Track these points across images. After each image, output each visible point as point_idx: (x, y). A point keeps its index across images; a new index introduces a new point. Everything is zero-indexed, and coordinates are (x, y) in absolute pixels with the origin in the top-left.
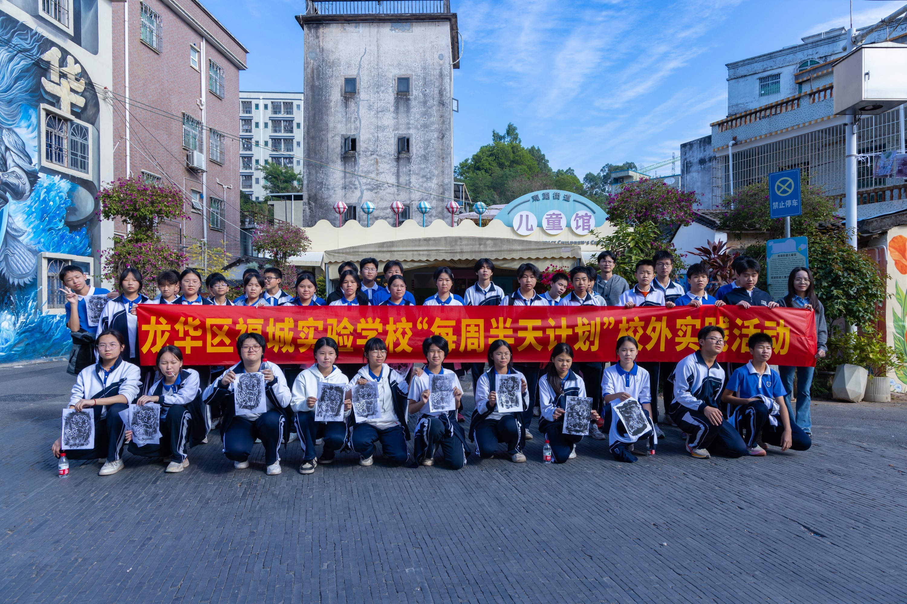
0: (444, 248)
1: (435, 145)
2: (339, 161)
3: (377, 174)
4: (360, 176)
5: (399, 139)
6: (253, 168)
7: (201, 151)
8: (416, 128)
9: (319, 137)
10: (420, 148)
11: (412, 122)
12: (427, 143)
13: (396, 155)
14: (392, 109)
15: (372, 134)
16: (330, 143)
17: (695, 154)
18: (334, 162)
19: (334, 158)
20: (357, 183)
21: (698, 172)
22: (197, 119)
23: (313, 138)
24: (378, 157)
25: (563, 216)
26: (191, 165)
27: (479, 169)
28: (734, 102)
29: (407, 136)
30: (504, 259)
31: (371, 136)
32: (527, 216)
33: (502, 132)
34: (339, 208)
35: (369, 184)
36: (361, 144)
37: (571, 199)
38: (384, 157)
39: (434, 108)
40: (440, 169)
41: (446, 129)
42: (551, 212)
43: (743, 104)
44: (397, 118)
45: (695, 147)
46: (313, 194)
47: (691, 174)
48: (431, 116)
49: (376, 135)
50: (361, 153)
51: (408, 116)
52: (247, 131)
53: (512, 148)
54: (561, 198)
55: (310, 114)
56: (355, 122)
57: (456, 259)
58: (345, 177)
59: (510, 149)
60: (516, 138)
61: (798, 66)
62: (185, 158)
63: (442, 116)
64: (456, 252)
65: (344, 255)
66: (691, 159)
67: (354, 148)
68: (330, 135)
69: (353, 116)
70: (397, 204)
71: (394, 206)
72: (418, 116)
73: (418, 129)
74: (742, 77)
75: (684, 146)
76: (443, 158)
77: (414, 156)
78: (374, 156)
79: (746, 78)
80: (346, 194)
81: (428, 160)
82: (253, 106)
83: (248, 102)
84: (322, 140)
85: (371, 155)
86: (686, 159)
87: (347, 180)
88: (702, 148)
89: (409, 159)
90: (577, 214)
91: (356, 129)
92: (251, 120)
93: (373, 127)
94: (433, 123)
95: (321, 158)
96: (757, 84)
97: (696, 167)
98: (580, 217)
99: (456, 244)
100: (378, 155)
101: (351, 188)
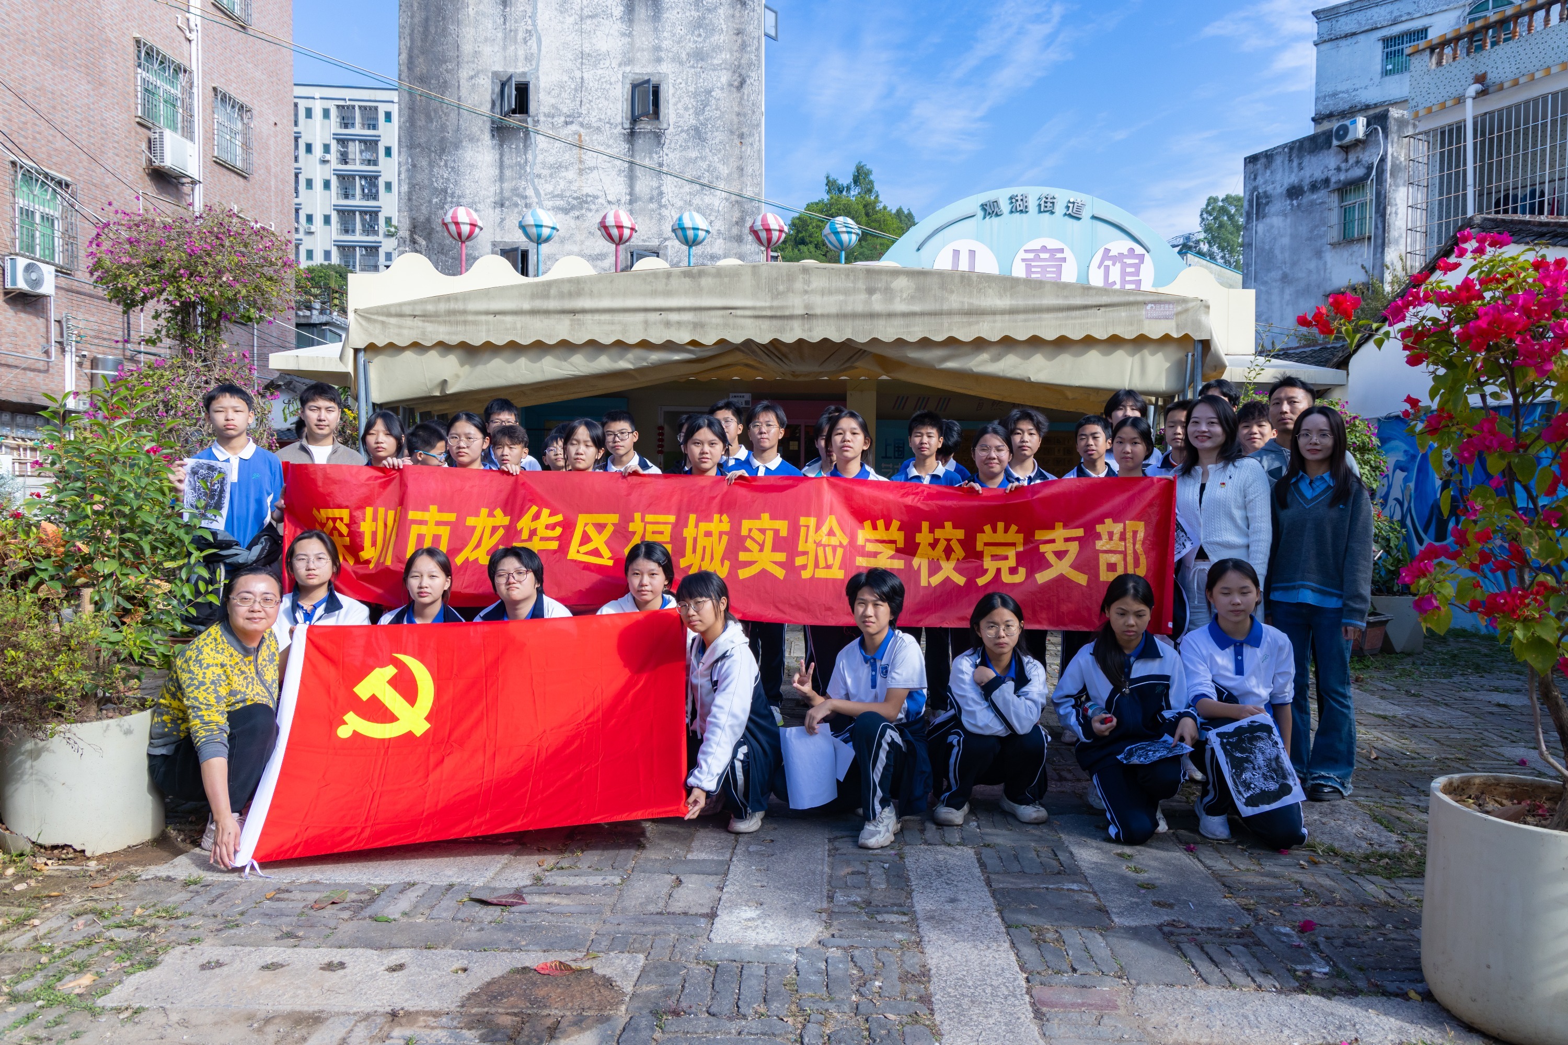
0: (749, 303)
1: (721, 103)
2: (486, 137)
3: (581, 172)
4: (539, 176)
5: (634, 86)
6: (381, 232)
7: (188, 133)
8: (677, 59)
9: (438, 78)
10: (686, 109)
11: (665, 44)
12: (703, 98)
13: (627, 125)
14: (618, 11)
15: (569, 71)
16: (464, 92)
17: (1278, 176)
18: (472, 139)
19: (475, 130)
20: (530, 192)
21: (1285, 215)
22: (178, 60)
23: (423, 80)
24: (582, 131)
25: (1068, 254)
26: (157, 163)
27: (803, 242)
28: (1329, 89)
29: (654, 80)
30: (952, 342)
31: (565, 78)
32: (972, 253)
33: (845, 180)
34: (457, 224)
35: (561, 196)
36: (542, 96)
37: (1086, 214)
38: (598, 129)
39: (721, 11)
40: (733, 162)
41: (750, 64)
42: (1036, 244)
43: (1347, 92)
44: (630, 35)
45: (1278, 160)
46: (422, 219)
47: (1268, 221)
48: (712, 30)
49: (578, 74)
50: (542, 118)
51: (656, 29)
52: (369, 162)
53: (865, 206)
54: (1060, 209)
55: (416, 20)
56: (525, 41)
57: (789, 337)
58: (501, 178)
59: (861, 207)
60: (870, 191)
61: (1468, 10)
62: (144, 146)
63: (739, 33)
64: (791, 317)
65: (418, 322)
66: (1269, 188)
67: (522, 106)
68: (464, 73)
69: (522, 27)
70: (617, 216)
71: (610, 221)
72: (680, 31)
73: (681, 63)
74: (1346, 36)
75: (1251, 160)
76: (741, 136)
77: (671, 129)
78: (574, 127)
79: (1354, 39)
80: (503, 220)
81: (704, 140)
82: (381, 116)
83: (370, 108)
84: (444, 86)
85: (566, 123)
86: (1255, 188)
87: (505, 185)
88: (1295, 164)
89: (658, 137)
90: (1107, 251)
91: (528, 59)
92: (376, 142)
93: (570, 56)
94: (717, 49)
95: (443, 128)
96: (1378, 51)
97: (1279, 205)
98: (1115, 259)
99: (790, 290)
100: (582, 125)
101: (516, 205)
